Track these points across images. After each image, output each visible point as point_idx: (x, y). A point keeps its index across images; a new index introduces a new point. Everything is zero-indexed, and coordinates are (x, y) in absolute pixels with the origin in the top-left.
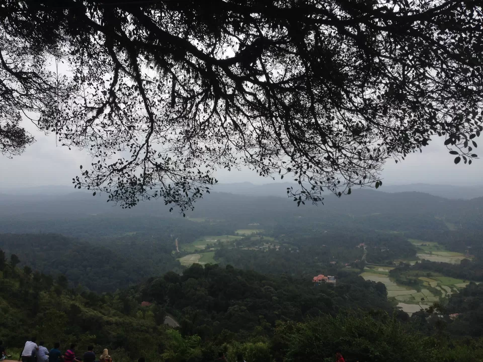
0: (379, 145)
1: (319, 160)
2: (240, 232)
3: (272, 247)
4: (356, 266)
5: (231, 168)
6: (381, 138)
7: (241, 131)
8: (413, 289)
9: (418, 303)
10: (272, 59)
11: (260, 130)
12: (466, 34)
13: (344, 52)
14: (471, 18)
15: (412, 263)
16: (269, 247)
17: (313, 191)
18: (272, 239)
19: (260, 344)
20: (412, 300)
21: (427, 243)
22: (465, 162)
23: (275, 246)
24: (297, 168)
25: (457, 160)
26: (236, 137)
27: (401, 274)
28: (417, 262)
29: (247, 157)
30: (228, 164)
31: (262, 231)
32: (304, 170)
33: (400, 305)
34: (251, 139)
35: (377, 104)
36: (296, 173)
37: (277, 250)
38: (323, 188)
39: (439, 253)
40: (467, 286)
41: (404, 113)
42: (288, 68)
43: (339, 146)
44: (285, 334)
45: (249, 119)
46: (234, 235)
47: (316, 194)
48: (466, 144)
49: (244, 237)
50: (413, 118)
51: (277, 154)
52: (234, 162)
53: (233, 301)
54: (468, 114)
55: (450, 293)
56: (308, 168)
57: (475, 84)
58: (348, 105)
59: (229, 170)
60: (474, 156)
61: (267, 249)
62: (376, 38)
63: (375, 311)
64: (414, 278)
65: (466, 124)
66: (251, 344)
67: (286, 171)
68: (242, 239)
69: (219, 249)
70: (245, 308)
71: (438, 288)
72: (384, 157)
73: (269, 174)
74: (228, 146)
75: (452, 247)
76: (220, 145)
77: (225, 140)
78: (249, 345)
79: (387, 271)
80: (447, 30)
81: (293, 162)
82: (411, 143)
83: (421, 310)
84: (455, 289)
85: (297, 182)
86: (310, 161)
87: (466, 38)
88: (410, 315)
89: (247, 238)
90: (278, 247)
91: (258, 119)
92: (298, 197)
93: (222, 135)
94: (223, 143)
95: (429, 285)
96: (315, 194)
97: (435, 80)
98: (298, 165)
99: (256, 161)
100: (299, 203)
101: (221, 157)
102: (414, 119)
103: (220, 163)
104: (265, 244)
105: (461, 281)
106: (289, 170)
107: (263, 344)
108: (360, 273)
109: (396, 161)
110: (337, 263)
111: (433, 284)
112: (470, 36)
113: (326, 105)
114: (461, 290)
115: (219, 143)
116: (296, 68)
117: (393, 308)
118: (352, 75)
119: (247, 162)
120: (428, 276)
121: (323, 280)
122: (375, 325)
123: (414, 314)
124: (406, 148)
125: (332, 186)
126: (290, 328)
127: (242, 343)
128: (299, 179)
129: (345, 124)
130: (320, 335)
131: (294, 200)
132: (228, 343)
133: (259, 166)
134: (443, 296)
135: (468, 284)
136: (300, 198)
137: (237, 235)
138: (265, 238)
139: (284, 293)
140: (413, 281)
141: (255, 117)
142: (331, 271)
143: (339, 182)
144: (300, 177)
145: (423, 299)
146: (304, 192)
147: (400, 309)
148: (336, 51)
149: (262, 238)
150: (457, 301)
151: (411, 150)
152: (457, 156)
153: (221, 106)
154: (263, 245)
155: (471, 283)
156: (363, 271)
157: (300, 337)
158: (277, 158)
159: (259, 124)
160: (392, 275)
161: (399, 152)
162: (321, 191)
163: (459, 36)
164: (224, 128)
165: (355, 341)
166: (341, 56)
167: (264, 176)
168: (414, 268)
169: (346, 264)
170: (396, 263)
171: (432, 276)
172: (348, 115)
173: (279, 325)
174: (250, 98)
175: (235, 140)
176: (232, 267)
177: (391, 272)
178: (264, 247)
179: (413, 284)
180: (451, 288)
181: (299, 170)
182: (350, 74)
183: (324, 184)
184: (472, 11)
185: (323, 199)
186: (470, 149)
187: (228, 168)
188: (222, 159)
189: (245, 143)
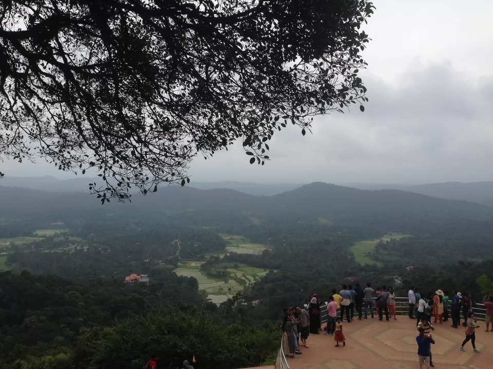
0: (188, 141)
1: (126, 155)
2: (40, 233)
3: (79, 248)
4: (170, 262)
5: (23, 159)
6: (191, 135)
7: (35, 118)
8: (221, 281)
9: (226, 293)
10: (76, 40)
11: (60, 118)
12: (265, 44)
13: (154, 44)
14: (269, 30)
15: (222, 256)
16: (76, 248)
17: (119, 188)
18: (79, 239)
19: (61, 356)
20: (220, 292)
21: (235, 237)
22: (259, 163)
23: (82, 246)
24: (102, 163)
25: (252, 161)
26: (28, 124)
27: (212, 267)
28: (226, 255)
29: (43, 148)
30: (19, 154)
31: (67, 230)
32: (109, 165)
33: (210, 297)
34: (49, 127)
35: (187, 102)
36: (101, 167)
37: (85, 251)
38: (130, 185)
39: (245, 245)
40: (267, 274)
41: (212, 113)
42: (94, 52)
43: (145, 142)
44: (90, 342)
45: (45, 104)
46: (32, 237)
47: (123, 190)
48: (259, 147)
49: (44, 239)
50: (219, 117)
51: (81, 146)
52: (27, 153)
53: (29, 311)
54: (262, 119)
55: (253, 282)
56: (114, 163)
57: (271, 92)
58: (159, 99)
59: (20, 161)
60: (266, 157)
61: (73, 251)
62: (185, 35)
63: (186, 305)
64: (222, 270)
65: (260, 128)
66: (50, 357)
67: (88, 165)
68: (43, 240)
69: (12, 253)
70: (45, 318)
71: (243, 278)
72: (190, 155)
73: (70, 168)
74: (19, 133)
75: (255, 240)
76: (9, 132)
77: (15, 126)
78: (47, 358)
79: (199, 265)
80: (249, 38)
81: (97, 156)
82: (218, 142)
83: (228, 300)
84: (257, 278)
85: (102, 177)
86: (117, 155)
87: (265, 47)
88: (218, 306)
89: (49, 239)
90: (86, 248)
91: (57, 105)
92: (102, 194)
93: (11, 120)
94: (12, 130)
95: (236, 275)
96: (121, 191)
97: (237, 84)
98: (102, 159)
99: (54, 153)
100: (103, 200)
101: (10, 146)
102: (220, 119)
103: (8, 153)
104: (70, 244)
105: (263, 270)
106: (92, 164)
107: (64, 355)
108: (174, 269)
109: (206, 158)
110: (151, 260)
111: (239, 274)
112: (268, 45)
113: (137, 97)
114: (262, 278)
115: (7, 129)
116: (102, 53)
117: (203, 301)
118: (162, 69)
119: (44, 154)
120: (236, 267)
121: (136, 279)
122: (185, 319)
123: (222, 304)
124: (213, 145)
125: (140, 182)
126: (95, 335)
127: (39, 357)
128: (103, 174)
129: (156, 119)
130: (128, 338)
131: (98, 197)
132: (22, 359)
133: (58, 158)
134: (247, 285)
135: (268, 272)
136: (105, 194)
137: (36, 236)
138: (71, 238)
139: (92, 297)
140: (221, 274)
141: (53, 103)
142: (144, 269)
143: (147, 179)
144: (104, 172)
145: (230, 289)
146: (110, 189)
147: (210, 301)
148: (146, 42)
149: (68, 239)
150: (259, 289)
151: (218, 147)
152: (252, 156)
153: (10, 86)
154: (68, 246)
155: (270, 272)
156: (176, 267)
157: (106, 342)
158: (80, 151)
159: (59, 111)
160: (204, 269)
161: (207, 149)
162: (128, 188)
163: (259, 45)
164: (13, 112)
165: (163, 338)
166: (151, 48)
167: (64, 169)
168: (223, 260)
169: (160, 261)
170: (208, 256)
171: (238, 267)
172: (159, 110)
173: (83, 333)
174: (47, 80)
175: (28, 127)
176: (29, 273)
177: (202, 266)
178: (69, 248)
179: (222, 276)
180: (254, 277)
181: (103, 165)
182: (160, 67)
183: (131, 180)
184: (271, 23)
185: (131, 196)
186: (263, 151)
187: (18, 159)
188: (11, 149)
189: (40, 132)
